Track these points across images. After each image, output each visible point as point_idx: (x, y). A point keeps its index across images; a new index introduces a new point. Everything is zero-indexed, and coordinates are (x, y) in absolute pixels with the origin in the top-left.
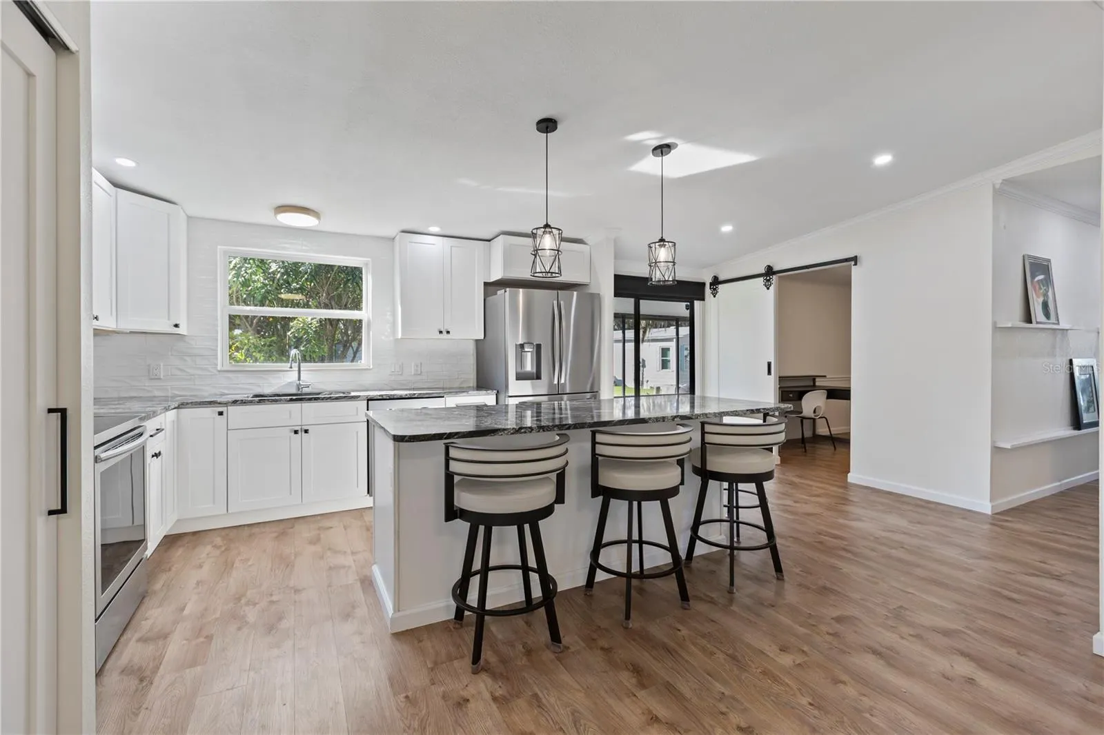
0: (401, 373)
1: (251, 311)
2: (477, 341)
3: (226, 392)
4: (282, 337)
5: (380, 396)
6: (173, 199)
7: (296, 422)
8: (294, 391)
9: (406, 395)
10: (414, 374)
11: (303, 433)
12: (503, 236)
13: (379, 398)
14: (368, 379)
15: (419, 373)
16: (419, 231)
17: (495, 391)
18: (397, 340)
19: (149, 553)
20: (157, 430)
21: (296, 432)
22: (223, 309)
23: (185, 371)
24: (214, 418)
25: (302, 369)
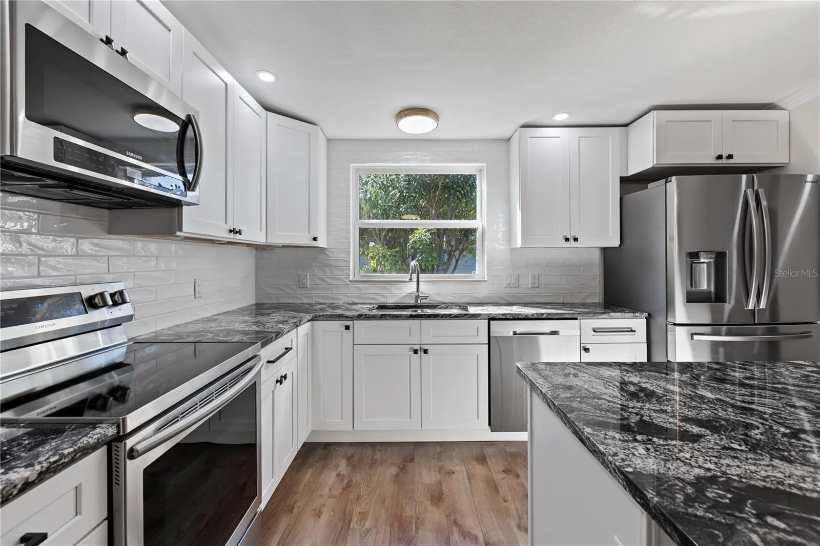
0: (517, 285)
1: (377, 223)
2: (605, 251)
3: (356, 301)
4: (404, 248)
5: (503, 315)
6: (315, 121)
7: (415, 340)
8: (412, 302)
9: (533, 315)
10: (532, 287)
11: (423, 352)
12: (655, 112)
13: (501, 317)
14: (482, 292)
15: (537, 285)
16: (539, 123)
17: (646, 314)
18: (514, 250)
19: (262, 506)
20: (286, 349)
21: (416, 352)
22: (354, 224)
23: (325, 281)
24: (342, 332)
25: (420, 280)
